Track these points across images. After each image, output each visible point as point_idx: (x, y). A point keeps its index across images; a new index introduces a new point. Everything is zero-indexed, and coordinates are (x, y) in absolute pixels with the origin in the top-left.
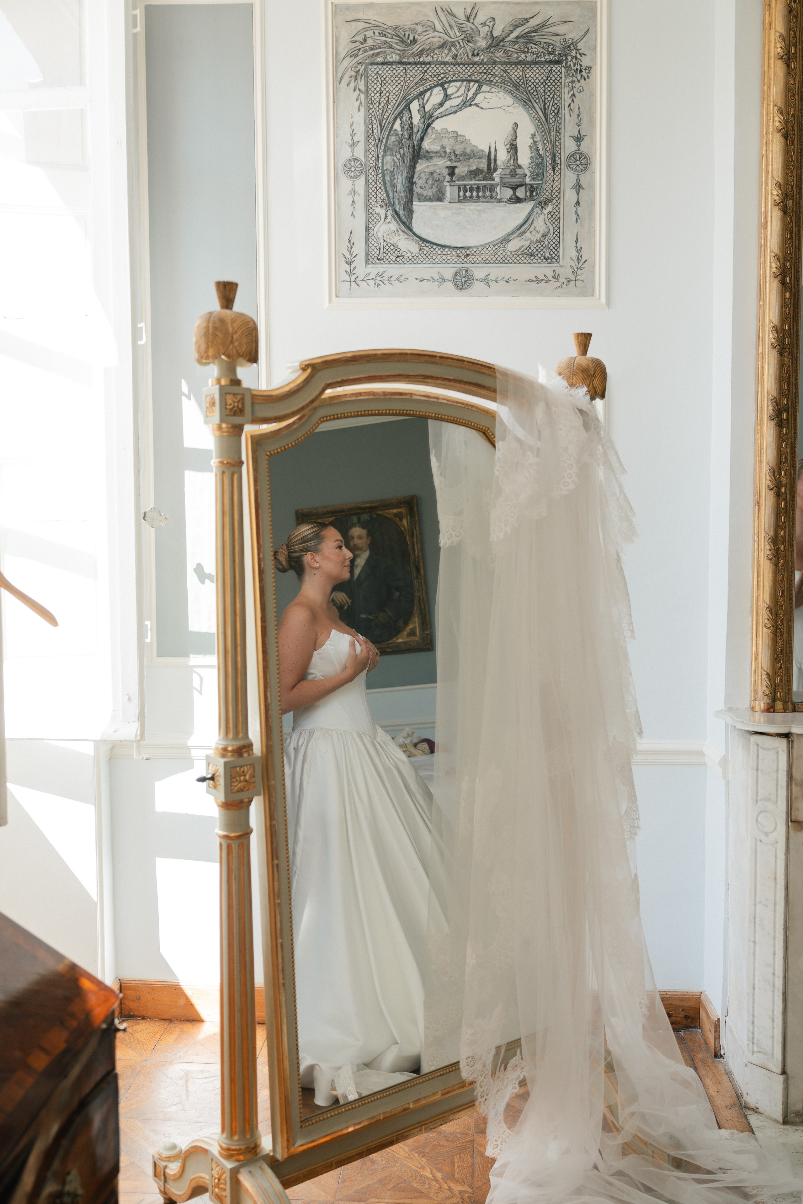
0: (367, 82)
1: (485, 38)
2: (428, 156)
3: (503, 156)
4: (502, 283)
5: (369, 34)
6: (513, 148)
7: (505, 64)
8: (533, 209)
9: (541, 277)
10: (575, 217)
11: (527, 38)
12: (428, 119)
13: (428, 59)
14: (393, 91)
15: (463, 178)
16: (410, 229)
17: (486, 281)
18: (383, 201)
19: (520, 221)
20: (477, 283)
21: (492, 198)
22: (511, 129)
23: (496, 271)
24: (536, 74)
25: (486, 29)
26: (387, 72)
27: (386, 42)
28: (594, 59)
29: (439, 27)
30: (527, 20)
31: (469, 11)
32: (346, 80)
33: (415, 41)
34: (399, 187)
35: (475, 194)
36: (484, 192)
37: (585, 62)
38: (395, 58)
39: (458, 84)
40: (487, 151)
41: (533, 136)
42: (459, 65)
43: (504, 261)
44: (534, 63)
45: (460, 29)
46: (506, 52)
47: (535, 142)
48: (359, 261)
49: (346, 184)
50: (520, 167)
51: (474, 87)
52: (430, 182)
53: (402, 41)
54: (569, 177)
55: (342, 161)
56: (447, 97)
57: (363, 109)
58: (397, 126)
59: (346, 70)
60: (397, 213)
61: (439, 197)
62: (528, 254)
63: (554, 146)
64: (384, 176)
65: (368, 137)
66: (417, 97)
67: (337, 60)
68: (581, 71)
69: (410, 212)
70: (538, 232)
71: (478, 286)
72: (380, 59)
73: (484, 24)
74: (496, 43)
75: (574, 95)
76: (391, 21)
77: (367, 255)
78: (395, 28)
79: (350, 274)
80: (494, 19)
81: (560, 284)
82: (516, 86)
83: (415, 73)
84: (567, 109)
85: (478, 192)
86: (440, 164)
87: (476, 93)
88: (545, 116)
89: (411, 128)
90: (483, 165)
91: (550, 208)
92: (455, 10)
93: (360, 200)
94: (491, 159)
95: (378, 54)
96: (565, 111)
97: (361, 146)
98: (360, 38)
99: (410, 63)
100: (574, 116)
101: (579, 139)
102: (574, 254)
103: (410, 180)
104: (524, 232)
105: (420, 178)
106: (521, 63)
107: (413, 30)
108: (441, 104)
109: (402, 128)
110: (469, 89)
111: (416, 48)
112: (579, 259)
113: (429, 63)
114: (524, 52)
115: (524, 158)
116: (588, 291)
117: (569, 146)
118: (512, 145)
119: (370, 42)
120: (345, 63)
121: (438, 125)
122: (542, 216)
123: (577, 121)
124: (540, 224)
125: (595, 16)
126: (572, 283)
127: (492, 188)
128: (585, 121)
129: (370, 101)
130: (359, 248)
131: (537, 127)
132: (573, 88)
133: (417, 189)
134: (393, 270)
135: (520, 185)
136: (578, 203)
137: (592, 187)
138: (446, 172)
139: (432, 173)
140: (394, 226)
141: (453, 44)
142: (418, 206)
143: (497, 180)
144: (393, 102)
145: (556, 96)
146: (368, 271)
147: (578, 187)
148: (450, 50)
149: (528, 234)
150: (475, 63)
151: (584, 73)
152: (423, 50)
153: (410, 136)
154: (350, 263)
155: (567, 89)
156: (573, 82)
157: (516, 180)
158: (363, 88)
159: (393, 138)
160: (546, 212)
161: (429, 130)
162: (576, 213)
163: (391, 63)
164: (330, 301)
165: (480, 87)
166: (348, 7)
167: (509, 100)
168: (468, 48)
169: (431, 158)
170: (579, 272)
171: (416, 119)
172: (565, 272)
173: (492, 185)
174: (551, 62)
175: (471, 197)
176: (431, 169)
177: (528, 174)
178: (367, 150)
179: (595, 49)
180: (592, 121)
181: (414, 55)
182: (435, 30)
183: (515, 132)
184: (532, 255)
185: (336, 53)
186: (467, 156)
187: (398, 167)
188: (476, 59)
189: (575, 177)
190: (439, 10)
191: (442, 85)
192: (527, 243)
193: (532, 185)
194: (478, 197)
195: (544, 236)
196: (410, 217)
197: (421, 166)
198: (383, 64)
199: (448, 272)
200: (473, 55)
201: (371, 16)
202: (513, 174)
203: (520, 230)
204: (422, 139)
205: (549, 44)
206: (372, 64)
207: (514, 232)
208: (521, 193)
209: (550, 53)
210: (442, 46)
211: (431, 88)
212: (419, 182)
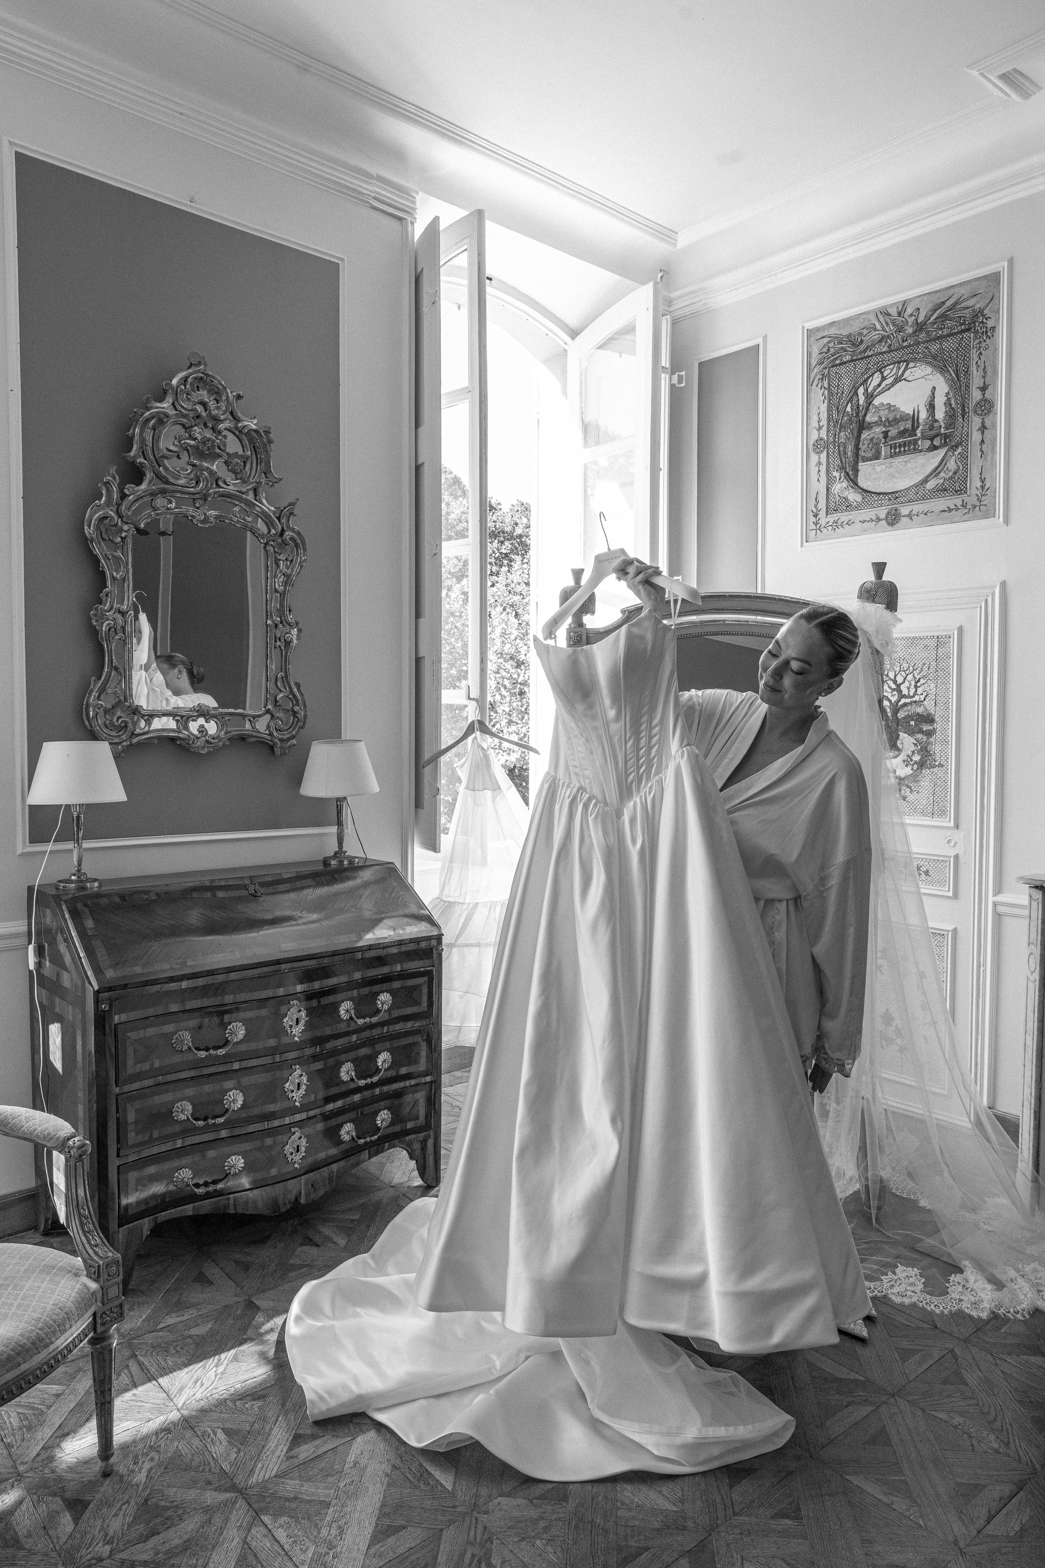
0: (829, 380)
1: (911, 326)
2: (870, 426)
3: (923, 415)
4: (922, 516)
5: (831, 345)
6: (931, 407)
7: (927, 342)
8: (946, 453)
9: (952, 507)
10: (979, 453)
11: (944, 317)
12: (870, 397)
13: (870, 354)
14: (846, 383)
15: (894, 438)
16: (856, 484)
17: (910, 516)
18: (838, 466)
19: (936, 464)
20: (903, 519)
21: (916, 450)
22: (930, 393)
23: (917, 507)
24: (949, 345)
25: (913, 318)
26: (843, 369)
27: (842, 348)
28: (997, 320)
29: (878, 327)
30: (943, 303)
31: (900, 308)
32: (816, 382)
33: (862, 341)
34: (849, 454)
35: (902, 449)
36: (909, 446)
37: (990, 324)
38: (848, 358)
39: (891, 367)
40: (912, 413)
41: (947, 394)
42: (892, 351)
43: (924, 498)
44: (949, 335)
45: (893, 325)
46: (927, 332)
47: (949, 399)
48: (822, 514)
49: (814, 458)
50: (937, 421)
51: (903, 366)
52: (871, 446)
53: (853, 345)
54: (976, 421)
55: (812, 442)
56: (884, 378)
57: (826, 401)
58: (849, 409)
59: (816, 375)
60: (847, 474)
61: (877, 456)
62: (942, 490)
63: (963, 398)
64: (839, 448)
65: (829, 421)
66: (862, 384)
67: (809, 370)
68: (987, 332)
69: (856, 471)
70: (950, 471)
71: (904, 521)
72: (838, 362)
73: (911, 315)
74: (920, 327)
75: (981, 353)
76: (845, 332)
77: (827, 508)
78: (849, 336)
79: (816, 524)
80: (918, 309)
81: (966, 511)
82: (934, 357)
83: (861, 365)
84: (975, 366)
85: (904, 447)
86: (878, 430)
87: (904, 371)
88: (957, 375)
89: (858, 408)
90: (909, 425)
91: (959, 450)
92: (890, 311)
93: (823, 468)
94: (914, 419)
95: (836, 359)
96: (973, 369)
97: (825, 428)
98: (825, 350)
99: (858, 359)
100: (981, 370)
101: (983, 389)
102: (979, 484)
103: (857, 448)
104: (940, 473)
105: (863, 444)
106: (938, 338)
107: (860, 334)
108: (879, 385)
109: (852, 409)
110: (899, 369)
111: (862, 347)
112: (982, 487)
113: (871, 356)
114: (941, 329)
115: (940, 414)
116: (989, 513)
117: (976, 395)
118: (930, 405)
119: (832, 350)
120: (815, 370)
121: (876, 402)
122: (953, 458)
123: (982, 374)
124: (952, 465)
125: (999, 283)
126: (977, 508)
127: (915, 442)
128: (989, 373)
129: (831, 394)
130: (822, 505)
131: (951, 386)
132: (980, 347)
133: (862, 453)
134: (844, 517)
135: (937, 436)
136: (983, 441)
137: (994, 426)
138: (881, 436)
139: (872, 439)
140: (845, 484)
141: (889, 337)
142: (862, 466)
143: (919, 435)
144: (846, 391)
145: (966, 358)
146: (828, 520)
147: (983, 428)
148: (886, 342)
149: (942, 474)
150: (905, 347)
151: (989, 334)
152: (867, 348)
153: (857, 414)
154: (815, 516)
155: (975, 350)
156: (980, 343)
157: (933, 432)
158: (826, 386)
159: (846, 418)
160: (956, 453)
161: (871, 407)
162: (981, 450)
163: (845, 363)
164: (802, 546)
165: (907, 365)
166: (818, 329)
167: (929, 370)
168: (899, 337)
169: (872, 427)
170: (983, 498)
171: (862, 399)
172: (972, 500)
173: (915, 440)
174: (963, 331)
175: (900, 452)
176: (872, 436)
177: (943, 425)
178: (828, 431)
179: (999, 311)
180: (995, 372)
181: (861, 353)
182: (876, 330)
183: (933, 394)
184: (945, 490)
185: (809, 363)
186: (896, 421)
187: (849, 439)
188: (905, 344)
189: (981, 420)
190: (879, 314)
191: (880, 370)
192: (942, 481)
193: (946, 434)
194: (905, 451)
195: (955, 473)
196: (856, 475)
197: (865, 435)
198: (840, 364)
199: (882, 514)
200: (903, 341)
201: (833, 331)
202: (931, 428)
203: (935, 472)
204: (865, 415)
205: (960, 317)
206: (833, 367)
207: (931, 474)
208: (937, 442)
209: (961, 324)
210: (880, 341)
211: (873, 374)
212: (863, 447)
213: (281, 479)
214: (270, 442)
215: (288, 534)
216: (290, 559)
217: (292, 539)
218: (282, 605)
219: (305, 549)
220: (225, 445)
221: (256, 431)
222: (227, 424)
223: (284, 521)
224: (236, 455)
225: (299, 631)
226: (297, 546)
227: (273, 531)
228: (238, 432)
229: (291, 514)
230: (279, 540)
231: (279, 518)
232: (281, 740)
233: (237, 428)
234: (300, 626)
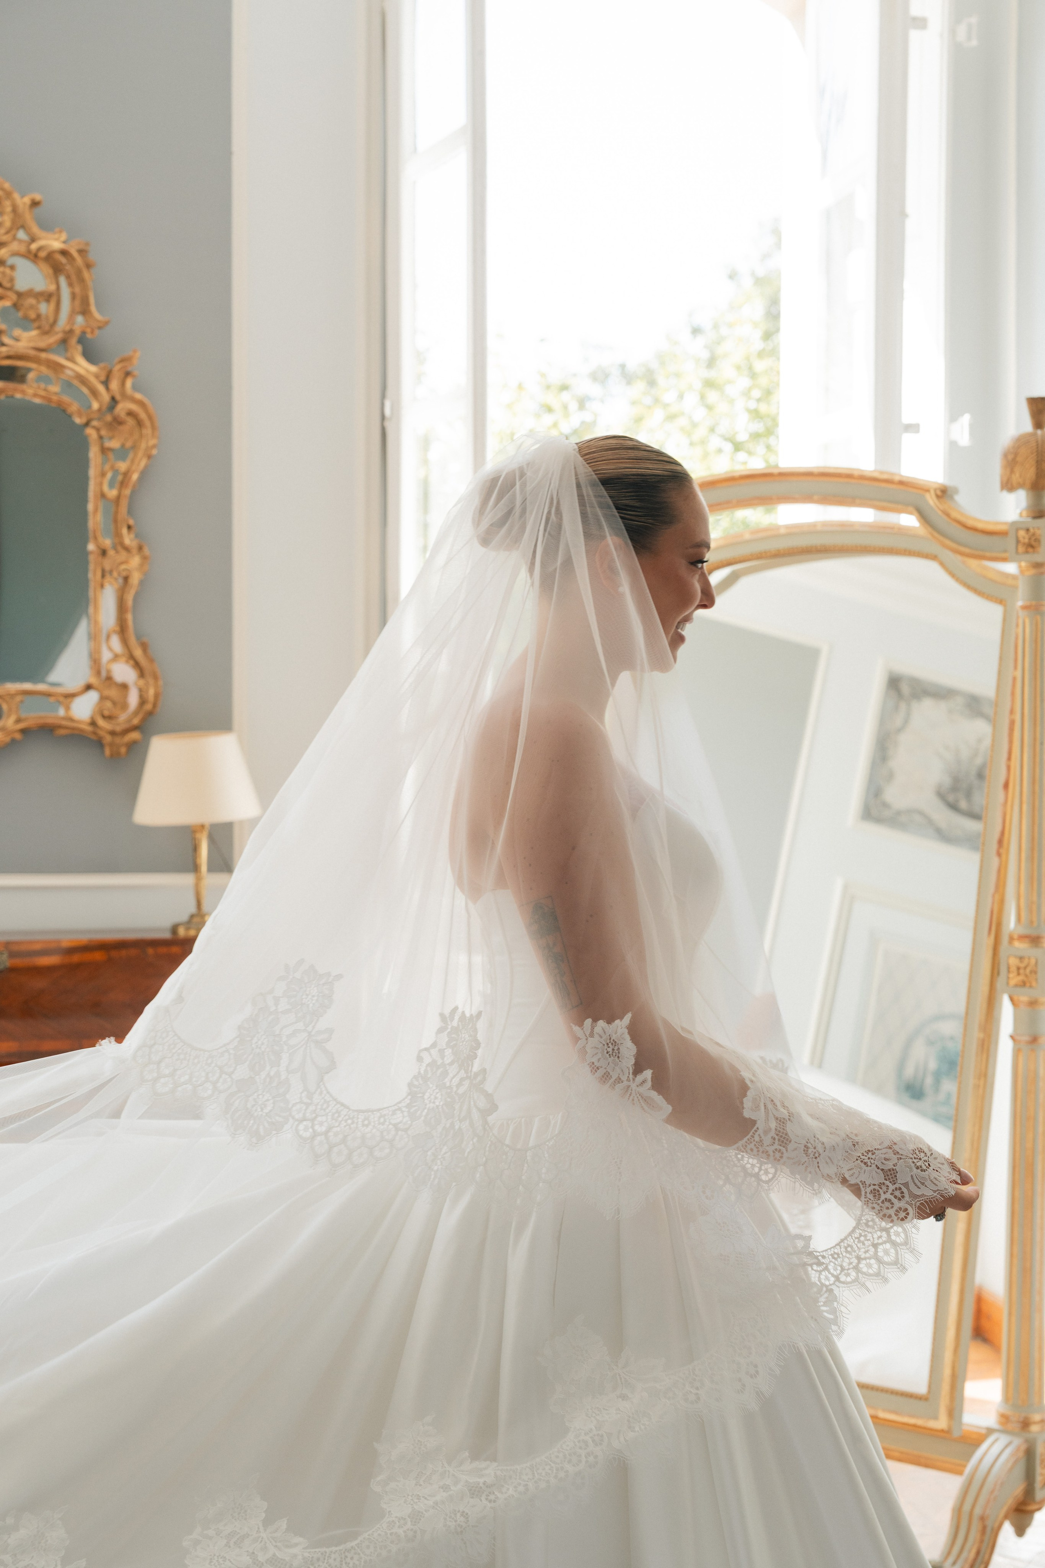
213: (107, 323)
214: (89, 266)
215: (122, 408)
216: (129, 444)
217: (130, 414)
218: (115, 521)
219: (153, 427)
220: (12, 280)
221: (64, 253)
222: (15, 246)
223: (114, 385)
224: (30, 293)
225: (145, 558)
226: (140, 424)
227: (95, 406)
228: (33, 257)
229: (128, 374)
230: (109, 418)
231: (106, 383)
232: (113, 733)
233: (29, 251)
234: (146, 551)
